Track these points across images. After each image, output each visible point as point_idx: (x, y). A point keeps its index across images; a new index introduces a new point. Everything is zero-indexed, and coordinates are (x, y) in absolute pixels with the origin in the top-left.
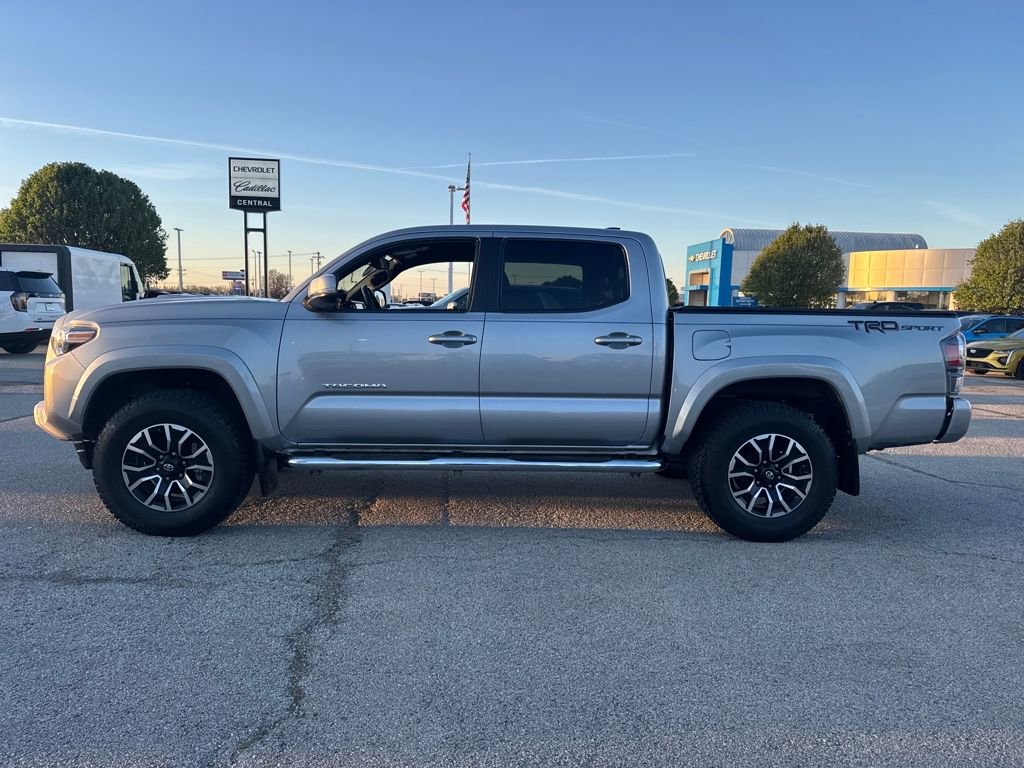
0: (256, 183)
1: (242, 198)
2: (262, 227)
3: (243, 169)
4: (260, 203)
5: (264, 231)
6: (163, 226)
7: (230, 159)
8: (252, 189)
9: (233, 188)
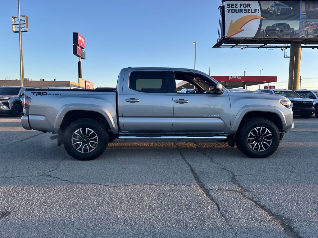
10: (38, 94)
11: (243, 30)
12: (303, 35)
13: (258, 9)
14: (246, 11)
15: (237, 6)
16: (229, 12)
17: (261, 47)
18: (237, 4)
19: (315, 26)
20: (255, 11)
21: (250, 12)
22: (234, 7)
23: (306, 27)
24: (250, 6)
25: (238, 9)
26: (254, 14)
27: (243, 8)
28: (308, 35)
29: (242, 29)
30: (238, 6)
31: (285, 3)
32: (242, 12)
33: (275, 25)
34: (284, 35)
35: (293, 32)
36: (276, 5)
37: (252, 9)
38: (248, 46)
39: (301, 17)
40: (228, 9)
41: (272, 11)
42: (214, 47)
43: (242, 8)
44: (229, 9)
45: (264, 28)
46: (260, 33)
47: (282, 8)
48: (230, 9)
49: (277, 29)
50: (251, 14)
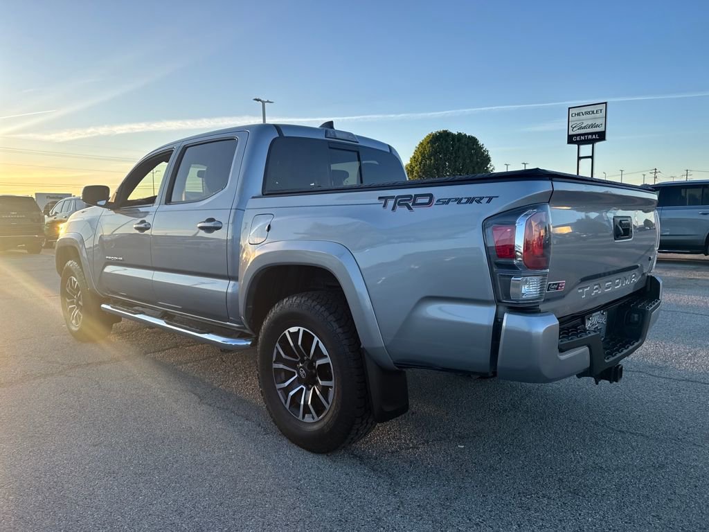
0: (587, 123)
1: (577, 135)
2: (591, 155)
3: (578, 114)
4: (590, 137)
5: (592, 157)
6: (492, 162)
7: (569, 108)
8: (585, 128)
9: (570, 129)
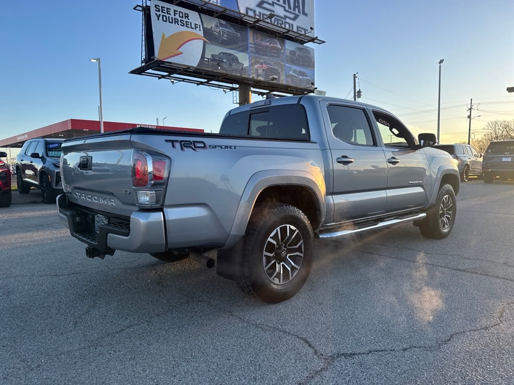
10: (184, 145)
11: (181, 53)
12: (253, 76)
13: (200, 26)
14: (184, 24)
15: (170, 12)
16: (158, 19)
17: (202, 83)
18: (170, 9)
19: (265, 66)
20: (196, 27)
21: (189, 27)
22: (165, 13)
23: (255, 64)
24: (188, 17)
25: (172, 18)
26: (193, 31)
27: (179, 19)
28: (258, 76)
29: (180, 50)
30: (172, 12)
31: (232, 26)
32: (178, 24)
33: (222, 55)
34: (233, 70)
35: (242, 69)
36: (221, 25)
37: (191, 23)
38: (184, 80)
39: (250, 49)
40: (156, 14)
41: (216, 32)
42: (133, 72)
43: (177, 16)
44: (158, 13)
45: (208, 55)
46: (205, 62)
47: (228, 32)
48: (160, 15)
49: (224, 60)
50: (190, 30)
